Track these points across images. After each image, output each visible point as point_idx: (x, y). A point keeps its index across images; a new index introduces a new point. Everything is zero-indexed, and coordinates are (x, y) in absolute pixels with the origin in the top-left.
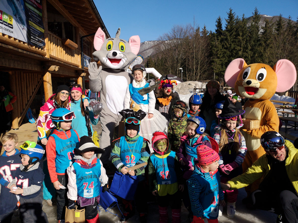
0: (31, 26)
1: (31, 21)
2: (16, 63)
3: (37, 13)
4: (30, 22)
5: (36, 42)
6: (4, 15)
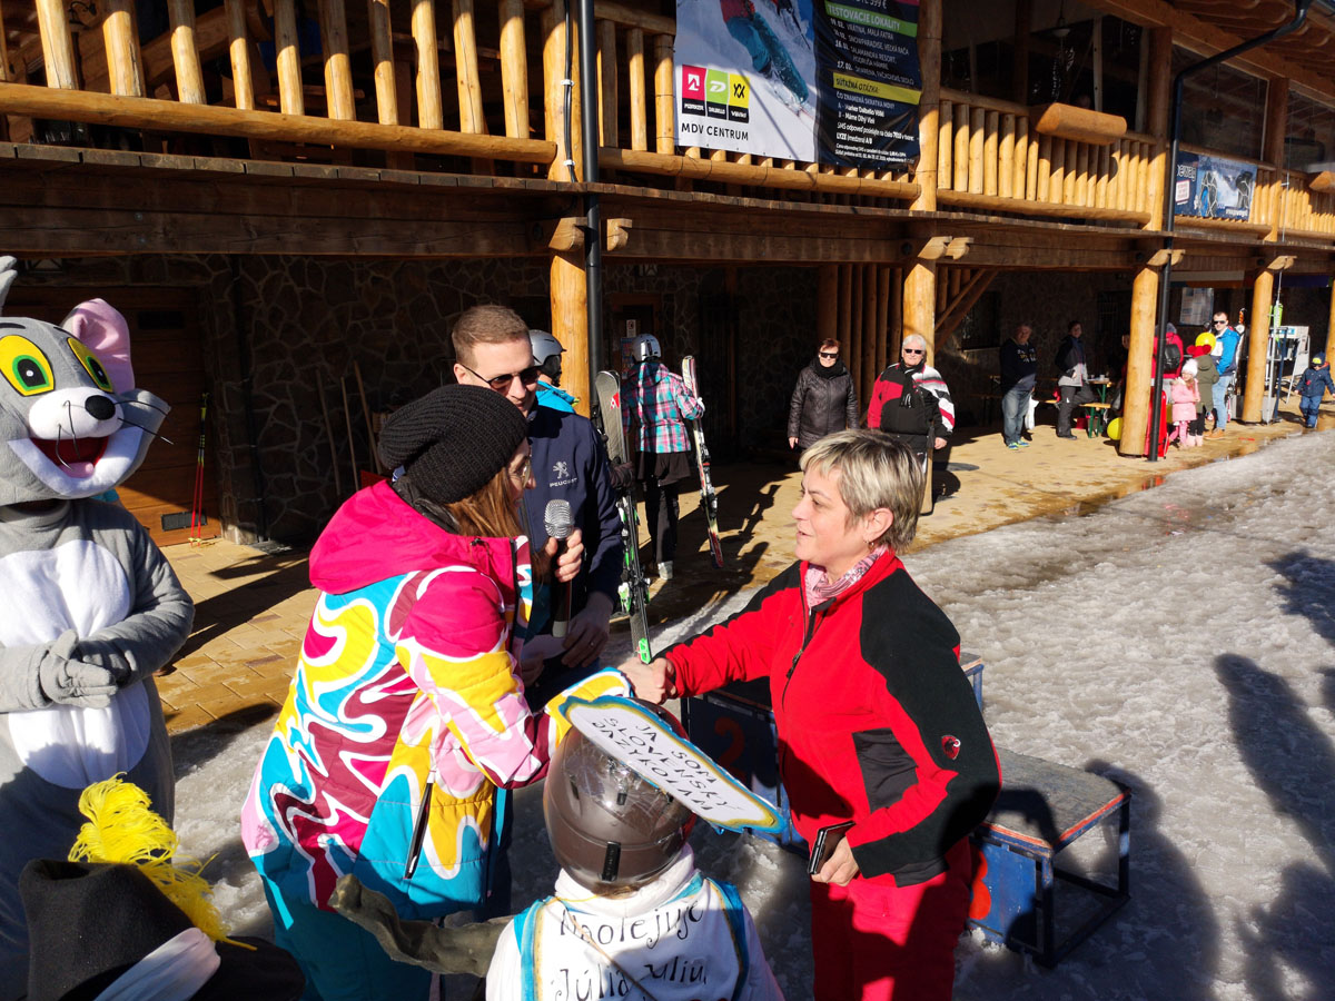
0: (841, 91)
1: (843, 71)
3: (885, 31)
4: (836, 76)
5: (862, 149)
6: (712, 82)
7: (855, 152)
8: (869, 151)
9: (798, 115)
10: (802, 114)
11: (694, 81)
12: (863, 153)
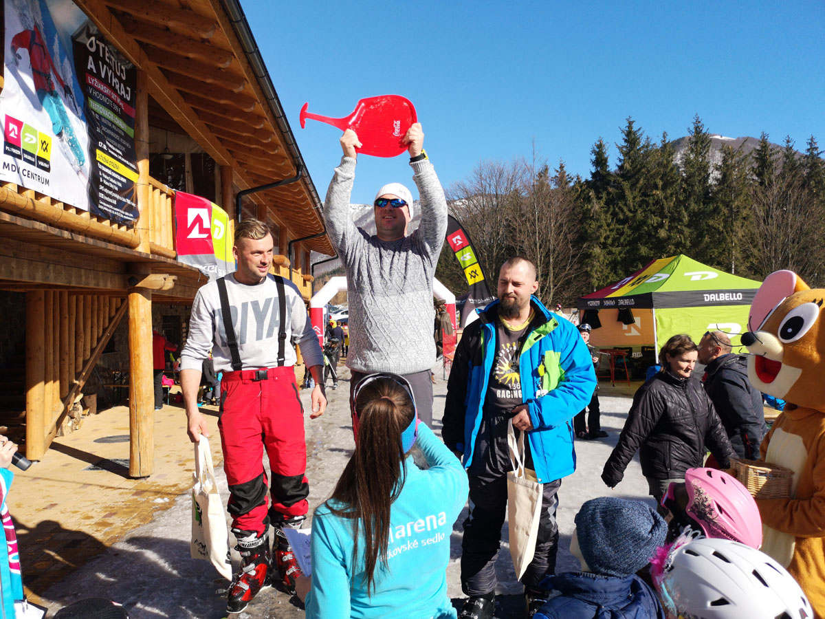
0: (101, 163)
1: (101, 150)
2: (52, 271)
3: (120, 129)
4: (98, 152)
5: (111, 207)
6: (27, 134)
7: (108, 208)
8: (115, 209)
9: (78, 174)
10: (80, 174)
11: (13, 129)
12: (112, 210)
